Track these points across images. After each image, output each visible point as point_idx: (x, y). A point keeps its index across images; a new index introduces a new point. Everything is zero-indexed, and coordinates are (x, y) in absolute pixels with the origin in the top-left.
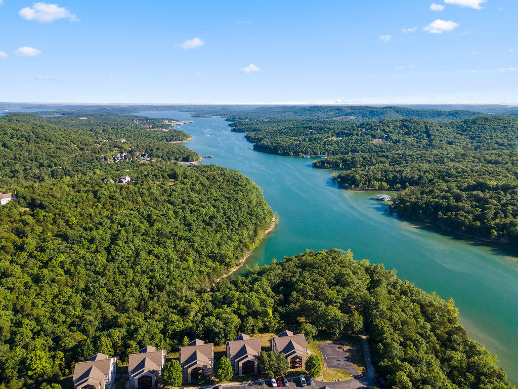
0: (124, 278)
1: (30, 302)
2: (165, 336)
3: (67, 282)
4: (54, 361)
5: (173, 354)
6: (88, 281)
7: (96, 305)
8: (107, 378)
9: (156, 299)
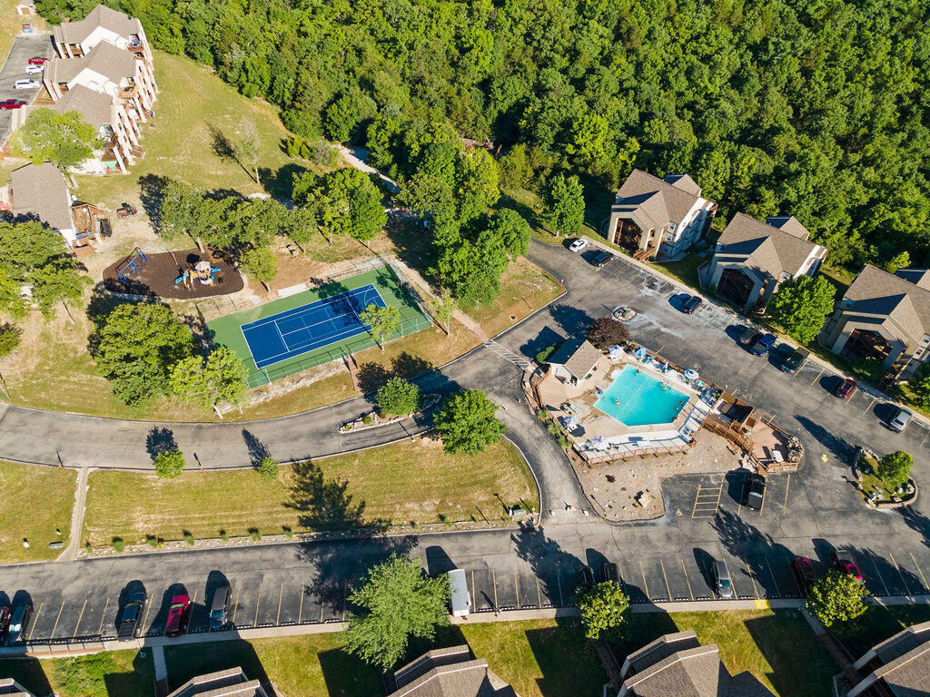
0: (859, 56)
1: (648, 26)
2: (854, 224)
3: (732, 13)
4: (618, 151)
5: (845, 272)
6: (776, 30)
7: (759, 87)
8: (672, 231)
9: (901, 136)
